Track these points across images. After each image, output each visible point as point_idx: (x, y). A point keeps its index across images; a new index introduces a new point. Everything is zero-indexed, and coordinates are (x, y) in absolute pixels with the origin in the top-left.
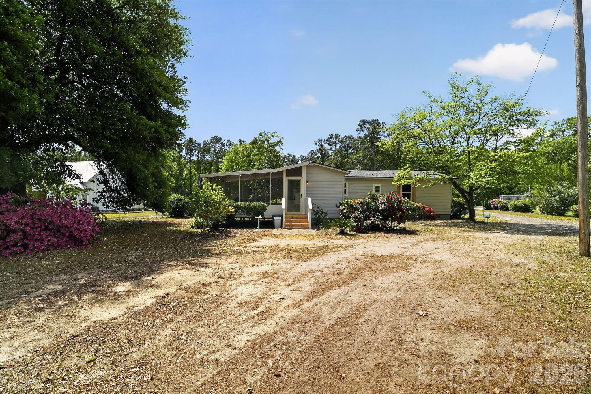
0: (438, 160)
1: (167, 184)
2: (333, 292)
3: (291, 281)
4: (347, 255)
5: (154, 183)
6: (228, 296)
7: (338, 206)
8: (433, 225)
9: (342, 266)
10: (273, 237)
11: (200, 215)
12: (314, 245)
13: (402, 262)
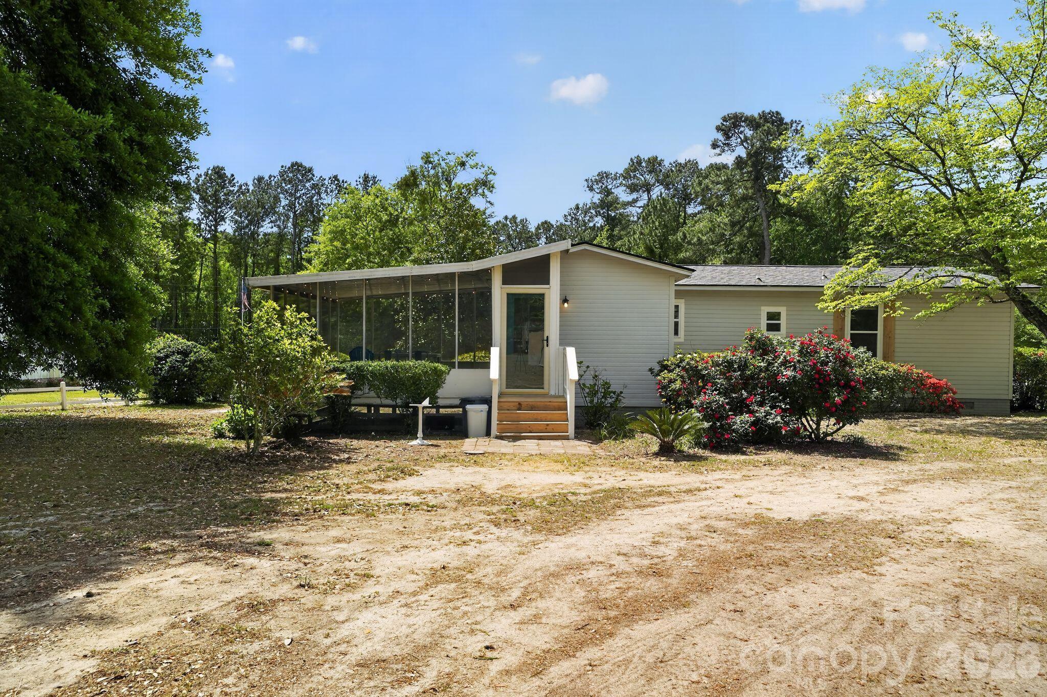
0: (970, 232)
1: (143, 307)
2: (642, 630)
3: (516, 593)
4: (683, 519)
5: (101, 301)
6: (328, 641)
7: (656, 371)
8: (950, 431)
9: (669, 551)
10: (465, 464)
11: (245, 398)
12: (585, 486)
13: (851, 543)
